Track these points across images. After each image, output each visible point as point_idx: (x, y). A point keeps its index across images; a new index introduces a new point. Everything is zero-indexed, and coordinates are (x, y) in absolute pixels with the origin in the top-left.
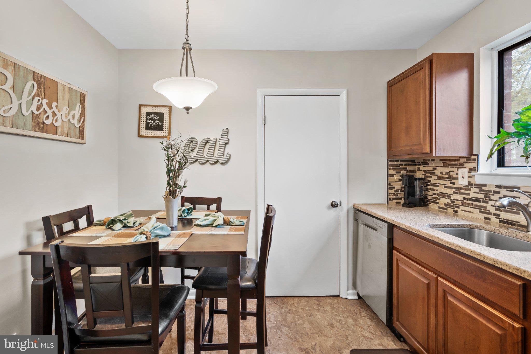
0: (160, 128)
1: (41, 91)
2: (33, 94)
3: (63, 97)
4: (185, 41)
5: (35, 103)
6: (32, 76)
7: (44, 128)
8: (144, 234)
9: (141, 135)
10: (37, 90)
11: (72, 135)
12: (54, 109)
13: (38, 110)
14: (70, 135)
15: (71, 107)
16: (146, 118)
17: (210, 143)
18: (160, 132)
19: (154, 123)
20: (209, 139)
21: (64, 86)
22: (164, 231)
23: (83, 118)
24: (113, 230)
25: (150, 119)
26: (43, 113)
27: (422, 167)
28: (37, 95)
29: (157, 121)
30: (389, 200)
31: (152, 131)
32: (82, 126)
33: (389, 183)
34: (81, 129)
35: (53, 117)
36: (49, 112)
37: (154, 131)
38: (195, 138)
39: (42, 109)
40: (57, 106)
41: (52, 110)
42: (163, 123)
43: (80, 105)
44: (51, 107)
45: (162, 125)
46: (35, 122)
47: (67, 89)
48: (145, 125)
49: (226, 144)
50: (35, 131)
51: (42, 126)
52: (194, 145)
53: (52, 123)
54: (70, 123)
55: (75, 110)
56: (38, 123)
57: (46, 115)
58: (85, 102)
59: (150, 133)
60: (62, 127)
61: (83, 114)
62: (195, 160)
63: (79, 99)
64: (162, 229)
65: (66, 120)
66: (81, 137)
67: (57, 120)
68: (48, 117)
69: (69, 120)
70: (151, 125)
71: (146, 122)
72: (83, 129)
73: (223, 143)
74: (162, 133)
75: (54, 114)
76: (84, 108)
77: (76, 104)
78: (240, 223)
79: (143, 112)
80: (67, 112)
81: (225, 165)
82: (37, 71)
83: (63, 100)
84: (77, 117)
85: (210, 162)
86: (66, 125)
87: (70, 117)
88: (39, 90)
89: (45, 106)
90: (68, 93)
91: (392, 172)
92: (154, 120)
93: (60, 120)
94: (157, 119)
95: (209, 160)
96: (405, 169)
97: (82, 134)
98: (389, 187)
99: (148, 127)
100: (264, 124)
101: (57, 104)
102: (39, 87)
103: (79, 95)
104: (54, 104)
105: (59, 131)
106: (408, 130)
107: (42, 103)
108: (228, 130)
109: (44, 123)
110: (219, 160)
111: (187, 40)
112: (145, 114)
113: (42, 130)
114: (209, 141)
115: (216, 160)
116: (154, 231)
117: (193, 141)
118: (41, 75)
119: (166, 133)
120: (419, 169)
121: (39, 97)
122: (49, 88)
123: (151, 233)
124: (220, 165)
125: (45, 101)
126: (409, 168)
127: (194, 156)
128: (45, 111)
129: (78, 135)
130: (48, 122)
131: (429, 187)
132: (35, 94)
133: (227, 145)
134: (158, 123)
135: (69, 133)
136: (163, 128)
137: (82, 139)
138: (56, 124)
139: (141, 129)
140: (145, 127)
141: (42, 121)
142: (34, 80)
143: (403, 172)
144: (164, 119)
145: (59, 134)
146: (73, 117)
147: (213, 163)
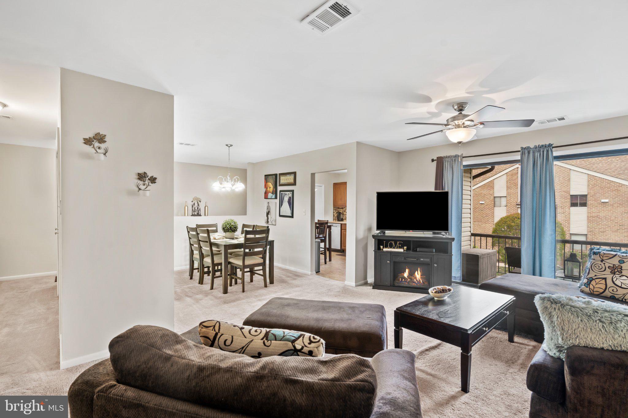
27: (341, 210)
30: (334, 220)
33: (334, 215)
91: (334, 211)
96: (337, 210)
98: (334, 216)
106: (341, 199)
120: (340, 210)
126: (338, 210)
131: (344, 215)
143: (337, 211)
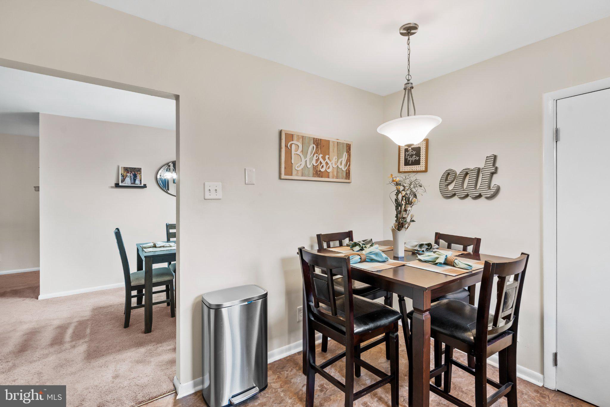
0: (417, 162)
1: (318, 150)
2: (313, 153)
3: (333, 150)
4: (406, 82)
5: (315, 158)
6: (313, 141)
7: (321, 174)
8: (359, 255)
9: (400, 171)
10: (316, 149)
11: (340, 176)
12: (327, 160)
13: (316, 163)
14: (339, 177)
15: (339, 156)
16: (405, 154)
17: (470, 174)
18: (417, 166)
19: (411, 158)
20: (469, 169)
21: (333, 142)
22: (379, 257)
23: (349, 163)
24: (353, 251)
25: (408, 155)
26: (319, 164)
28: (316, 152)
29: (414, 156)
31: (410, 166)
32: (348, 169)
34: (347, 171)
35: (326, 166)
36: (324, 163)
37: (412, 166)
38: (452, 170)
39: (319, 162)
40: (329, 158)
41: (325, 161)
42: (420, 157)
43: (346, 154)
44: (324, 159)
45: (419, 159)
46: (315, 171)
47: (336, 144)
48: (404, 161)
49: (492, 174)
50: (315, 177)
51: (319, 173)
52: (451, 177)
53: (326, 170)
54: (338, 168)
55: (342, 157)
56: (317, 172)
57: (322, 165)
58: (350, 150)
59: (409, 169)
60: (333, 172)
61: (349, 160)
62: (452, 194)
63: (345, 150)
64: (377, 255)
65: (335, 166)
66: (347, 178)
67: (329, 168)
68: (323, 166)
69: (338, 166)
70: (409, 161)
71: (405, 158)
72: (349, 171)
73: (488, 172)
74: (419, 167)
75: (327, 163)
76: (349, 155)
77: (343, 154)
78: (466, 266)
79: (402, 149)
80: (336, 160)
81: (492, 200)
82: (316, 137)
83: (333, 152)
84: (344, 163)
85: (470, 196)
86: (335, 171)
87: (339, 164)
88: (317, 149)
89: (321, 159)
90: (337, 146)
92: (412, 155)
93: (331, 167)
94: (414, 154)
95: (469, 193)
97: (348, 175)
99: (407, 163)
100: (556, 142)
101: (329, 156)
102: (317, 148)
103: (345, 146)
104: (327, 157)
105: (331, 175)
107: (319, 158)
108: (495, 157)
109: (320, 171)
110: (482, 194)
111: (408, 80)
112: (404, 151)
113: (319, 176)
114: (469, 172)
115: (478, 194)
116: (369, 255)
117: (450, 173)
118: (318, 139)
119: (423, 167)
121: (317, 154)
122: (324, 146)
123: (367, 256)
124: (486, 200)
125: (321, 156)
127: (452, 190)
128: (321, 163)
129: (345, 176)
130: (323, 170)
132: (314, 153)
133: (495, 176)
134: (415, 157)
135: (338, 176)
136: (420, 163)
137: (349, 179)
138: (328, 171)
139: (400, 165)
140: (404, 163)
141: (319, 170)
142: (314, 144)
144: (421, 153)
145: (331, 177)
146: (341, 163)
147: (474, 197)
